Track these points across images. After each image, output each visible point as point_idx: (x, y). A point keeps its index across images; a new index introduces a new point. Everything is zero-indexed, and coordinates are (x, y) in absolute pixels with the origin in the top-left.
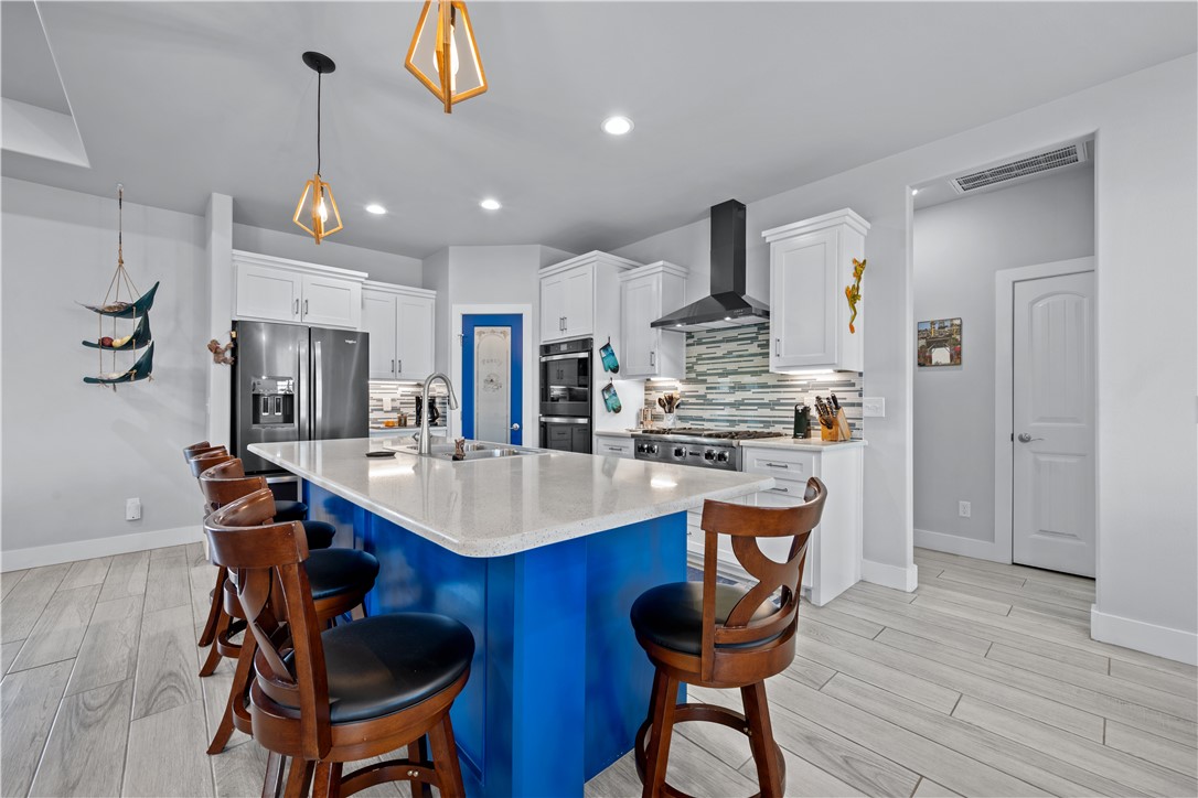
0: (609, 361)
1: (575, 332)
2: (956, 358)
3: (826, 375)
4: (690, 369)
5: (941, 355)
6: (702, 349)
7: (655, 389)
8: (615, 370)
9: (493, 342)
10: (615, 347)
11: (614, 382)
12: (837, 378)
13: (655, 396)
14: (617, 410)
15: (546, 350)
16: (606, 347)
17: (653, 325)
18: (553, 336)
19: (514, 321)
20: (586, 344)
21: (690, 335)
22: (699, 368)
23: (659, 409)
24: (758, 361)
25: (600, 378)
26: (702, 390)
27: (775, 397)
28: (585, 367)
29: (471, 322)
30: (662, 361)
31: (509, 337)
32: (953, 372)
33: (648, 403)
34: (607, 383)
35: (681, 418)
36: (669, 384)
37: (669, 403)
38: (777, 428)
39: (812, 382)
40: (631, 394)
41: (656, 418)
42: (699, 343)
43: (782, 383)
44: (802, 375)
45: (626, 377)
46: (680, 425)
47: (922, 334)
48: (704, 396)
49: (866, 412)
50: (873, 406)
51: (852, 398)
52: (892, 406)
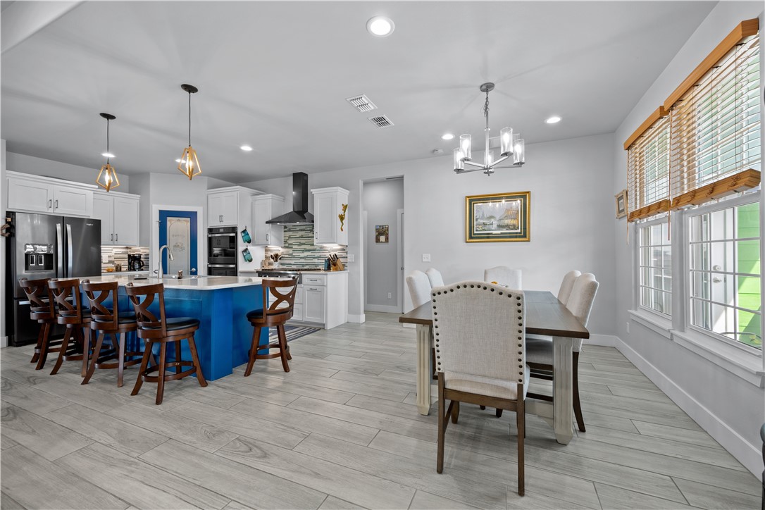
0: (246, 237)
1: (228, 223)
2: (387, 239)
3: (336, 247)
4: (285, 242)
5: (382, 238)
6: (291, 233)
7: (270, 250)
8: (249, 242)
9: (178, 227)
10: (249, 231)
11: (248, 248)
12: (339, 247)
13: (270, 254)
14: (251, 261)
15: (210, 231)
16: (244, 231)
17: (267, 223)
18: (215, 224)
19: (192, 216)
20: (234, 229)
21: (285, 227)
22: (289, 242)
23: (272, 260)
24: (311, 239)
25: (241, 245)
26: (290, 251)
27: (319, 254)
28: (233, 240)
29: (164, 215)
30: (272, 238)
31: (189, 224)
32: (385, 245)
33: (266, 257)
34: (245, 248)
35: (282, 264)
36: (277, 249)
37: (276, 257)
38: (320, 267)
39: (332, 248)
40: (258, 254)
41: (270, 264)
42: (290, 230)
43: (322, 249)
44: (329, 246)
45: (255, 245)
46: (281, 267)
47: (377, 230)
48: (291, 254)
49: (349, 260)
50: (351, 257)
51: (344, 255)
52: (357, 258)
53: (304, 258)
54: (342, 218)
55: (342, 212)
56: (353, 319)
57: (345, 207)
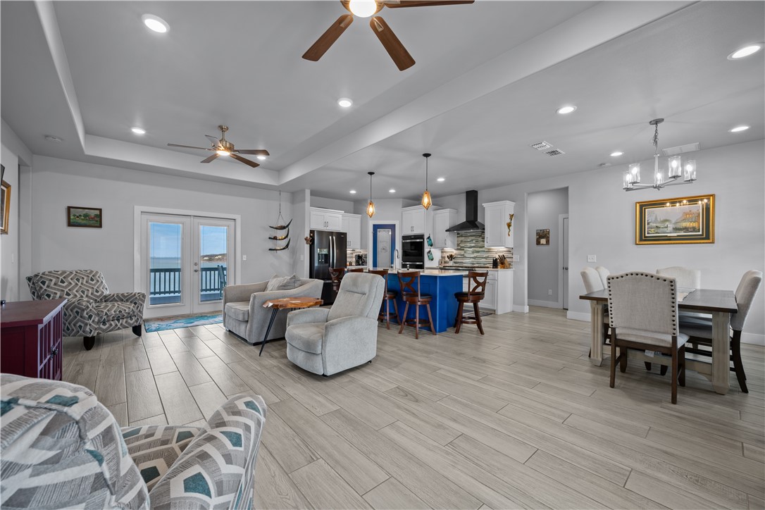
0: (430, 243)
1: (417, 232)
2: (548, 242)
3: (503, 248)
4: (458, 245)
5: (543, 241)
6: (463, 238)
7: (445, 252)
8: (431, 245)
9: (384, 235)
10: (431, 238)
11: (432, 250)
12: (505, 249)
13: (446, 255)
14: (432, 260)
15: (404, 238)
16: (429, 238)
17: (447, 231)
18: (409, 233)
19: (392, 227)
20: (421, 237)
21: (458, 234)
22: (461, 245)
23: (447, 259)
24: (482, 243)
25: (427, 248)
26: (462, 252)
27: (487, 255)
28: (421, 244)
29: (376, 227)
30: (449, 242)
31: (390, 233)
32: (546, 248)
33: (443, 257)
34: (429, 250)
35: (455, 263)
36: (451, 250)
37: (451, 257)
38: (488, 265)
39: (498, 251)
40: (436, 254)
41: (445, 262)
42: (462, 236)
43: (489, 251)
44: (495, 249)
45: (435, 248)
46: (455, 265)
47: (538, 234)
48: (463, 255)
49: (514, 260)
50: (516, 258)
51: (510, 255)
52: (522, 258)
53: (474, 258)
54: (509, 225)
55: (509, 221)
56: (518, 309)
57: (512, 216)
